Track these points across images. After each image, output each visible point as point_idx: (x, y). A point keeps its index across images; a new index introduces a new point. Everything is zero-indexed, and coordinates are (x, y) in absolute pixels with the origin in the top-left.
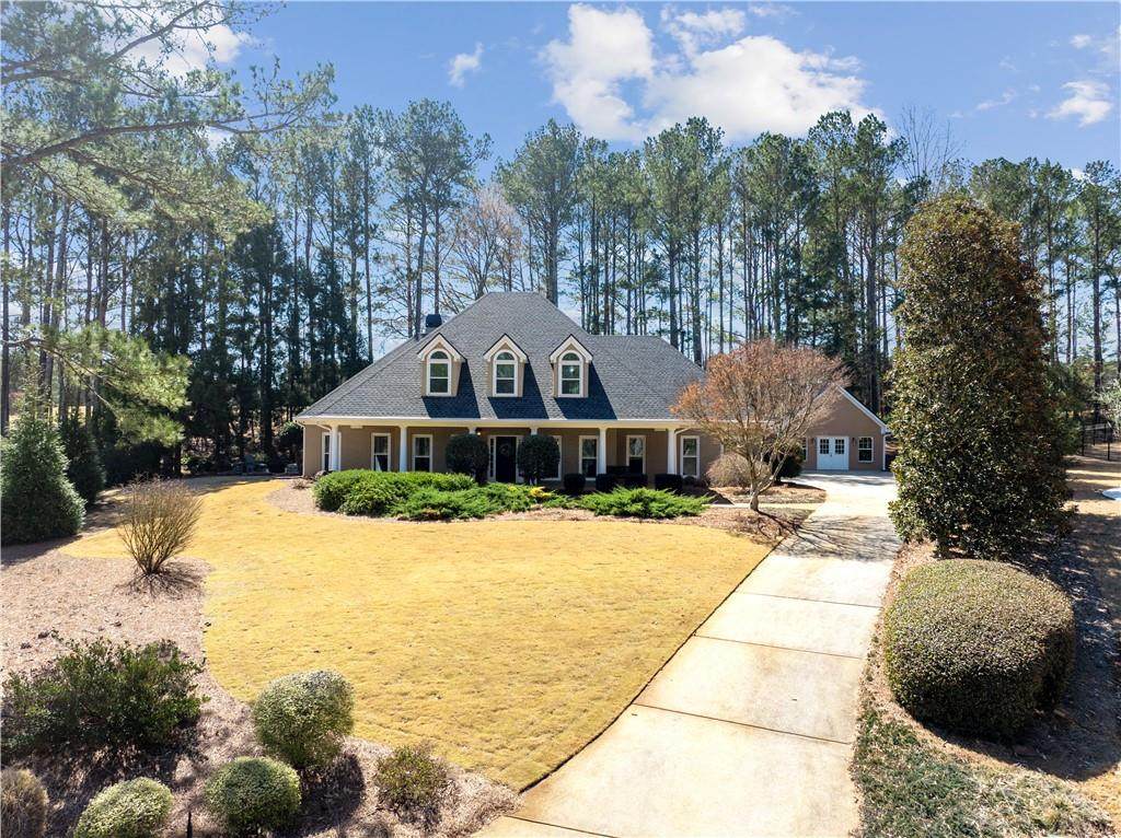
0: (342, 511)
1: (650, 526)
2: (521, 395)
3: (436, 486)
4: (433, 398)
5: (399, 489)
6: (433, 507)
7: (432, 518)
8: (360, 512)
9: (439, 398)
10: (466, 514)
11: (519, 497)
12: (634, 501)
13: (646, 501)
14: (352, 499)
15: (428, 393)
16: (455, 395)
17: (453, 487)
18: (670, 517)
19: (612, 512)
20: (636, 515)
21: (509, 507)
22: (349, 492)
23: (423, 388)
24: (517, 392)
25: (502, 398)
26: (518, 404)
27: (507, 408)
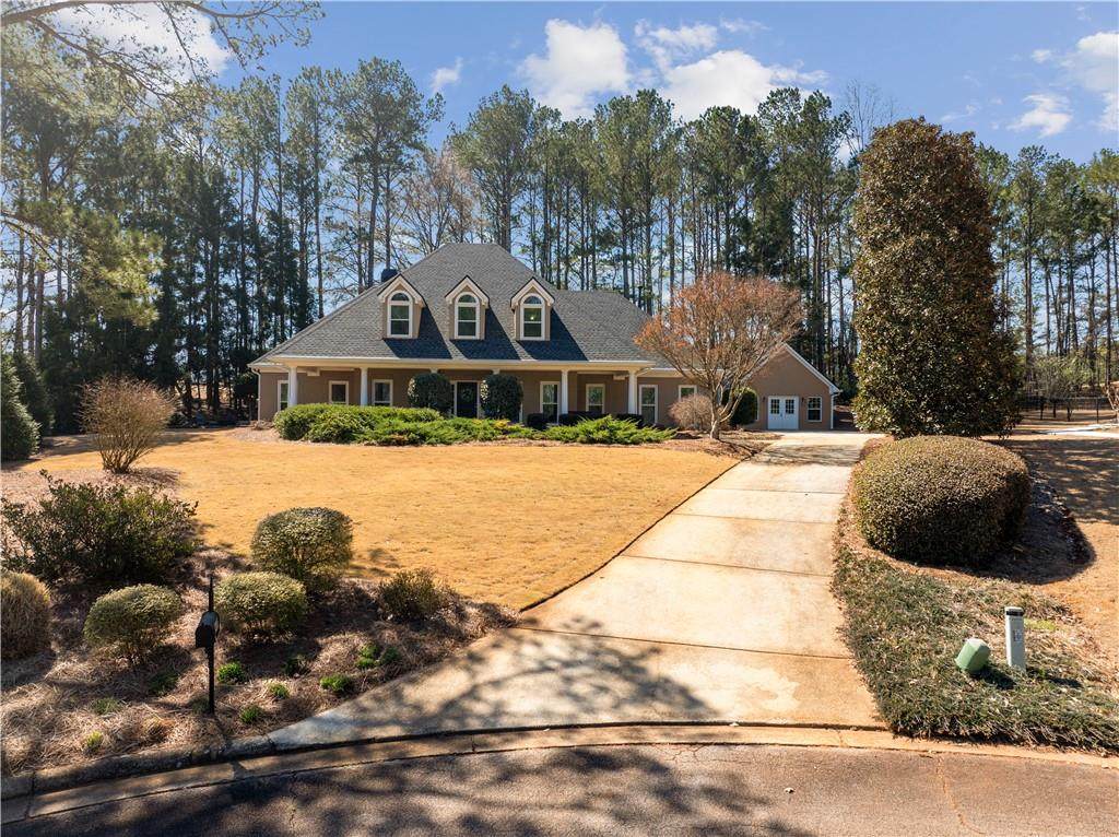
0: (307, 439)
1: (617, 451)
2: (483, 338)
3: (401, 417)
4: (394, 340)
5: (364, 419)
6: (401, 433)
7: (399, 443)
8: (326, 439)
9: (400, 340)
10: (433, 439)
11: (485, 428)
12: (598, 429)
13: (612, 430)
14: (317, 429)
15: (389, 335)
16: (416, 337)
17: (418, 419)
18: (635, 443)
19: (578, 439)
20: (602, 441)
21: (475, 437)
22: (313, 421)
23: (384, 331)
24: (479, 335)
25: (464, 341)
26: (480, 345)
27: (469, 349)
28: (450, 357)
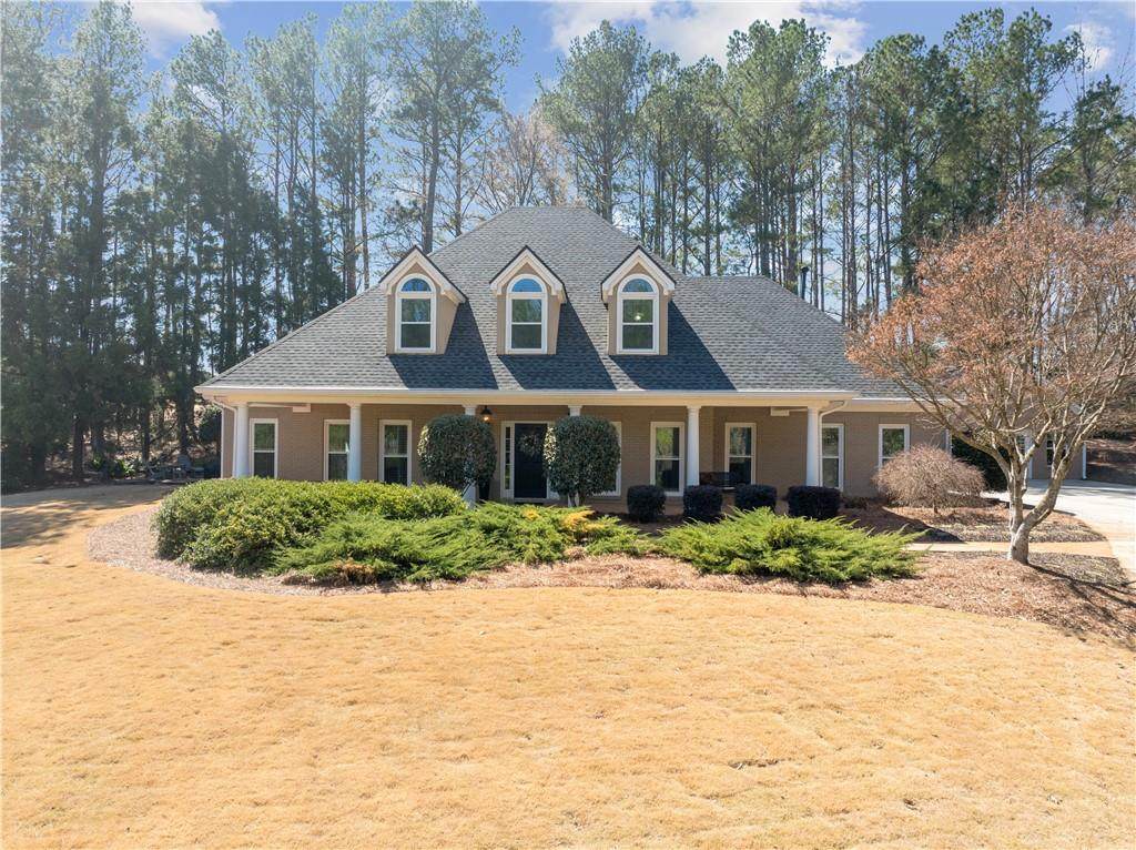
0: (185, 560)
2: (553, 352)
3: (382, 510)
4: (405, 356)
6: (360, 555)
7: (354, 580)
8: (217, 564)
9: (416, 357)
10: (425, 572)
11: (541, 533)
12: (779, 545)
15: (398, 348)
16: (442, 352)
17: (414, 513)
18: (859, 579)
19: (732, 568)
20: (783, 574)
21: (519, 554)
23: (390, 340)
24: (546, 346)
25: (521, 357)
26: (547, 365)
27: (529, 372)
28: (495, 387)
